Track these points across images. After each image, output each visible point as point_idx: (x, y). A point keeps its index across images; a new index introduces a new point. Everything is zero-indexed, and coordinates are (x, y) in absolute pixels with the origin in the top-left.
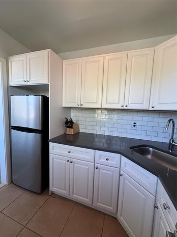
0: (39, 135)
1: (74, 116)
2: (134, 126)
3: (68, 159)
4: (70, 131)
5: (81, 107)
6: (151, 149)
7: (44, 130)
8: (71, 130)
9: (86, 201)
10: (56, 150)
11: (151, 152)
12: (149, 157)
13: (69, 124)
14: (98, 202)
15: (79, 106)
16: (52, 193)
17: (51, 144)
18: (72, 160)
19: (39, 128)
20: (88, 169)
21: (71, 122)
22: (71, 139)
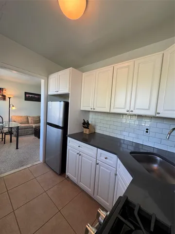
0: (60, 131)
1: (91, 119)
2: (147, 132)
3: (78, 152)
4: (86, 131)
5: (94, 110)
7: (65, 128)
8: (88, 130)
9: (89, 190)
10: (72, 143)
11: (159, 162)
12: (155, 166)
13: (86, 124)
14: (97, 195)
15: (92, 110)
17: (69, 139)
18: (81, 153)
19: (61, 125)
20: (92, 163)
21: (88, 123)
22: (87, 137)
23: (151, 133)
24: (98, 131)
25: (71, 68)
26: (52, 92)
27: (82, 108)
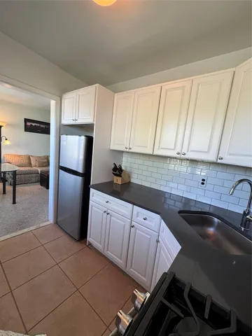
0: (79, 179)
1: (125, 163)
2: (203, 184)
3: (106, 209)
4: (118, 181)
5: (130, 151)
6: (216, 220)
7: (86, 175)
8: (119, 179)
9: (120, 262)
10: (96, 197)
11: (216, 224)
12: (211, 230)
13: (118, 171)
14: (131, 267)
15: (128, 150)
16: (90, 244)
17: (92, 190)
18: (109, 211)
19: (80, 170)
20: (125, 226)
21: (121, 170)
22: (119, 190)
23: (208, 186)
24: (134, 180)
25: (97, 85)
26: (67, 120)
27: (113, 147)
